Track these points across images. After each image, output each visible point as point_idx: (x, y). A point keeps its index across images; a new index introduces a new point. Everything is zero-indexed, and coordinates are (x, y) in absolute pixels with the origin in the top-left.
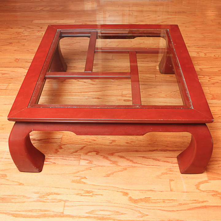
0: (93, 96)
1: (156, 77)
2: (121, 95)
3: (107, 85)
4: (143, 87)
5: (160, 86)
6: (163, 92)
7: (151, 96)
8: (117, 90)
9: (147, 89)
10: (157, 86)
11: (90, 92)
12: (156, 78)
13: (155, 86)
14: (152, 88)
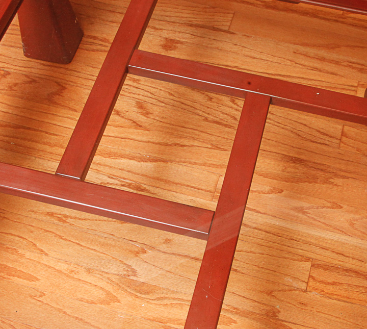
0: (125, 174)
1: (343, 134)
2: (212, 189)
3: (181, 137)
4: (289, 170)
5: (344, 177)
6: (345, 207)
7: (304, 213)
8: (205, 164)
9: (299, 180)
10: (336, 175)
11: (122, 156)
12: (344, 139)
13: (328, 175)
14: (314, 179)
